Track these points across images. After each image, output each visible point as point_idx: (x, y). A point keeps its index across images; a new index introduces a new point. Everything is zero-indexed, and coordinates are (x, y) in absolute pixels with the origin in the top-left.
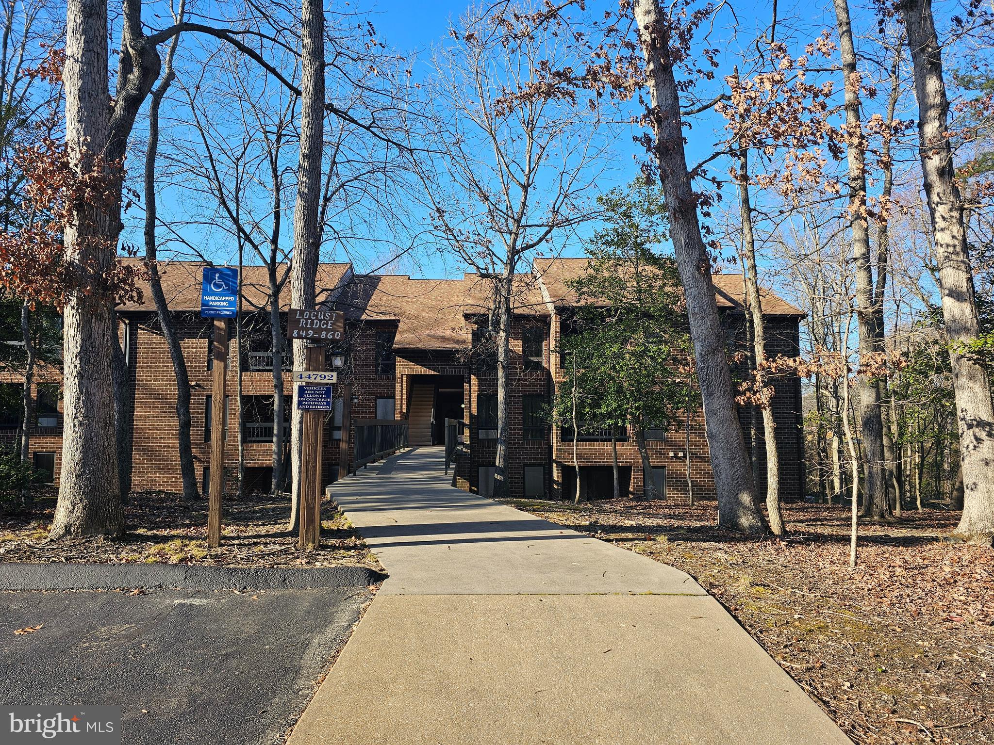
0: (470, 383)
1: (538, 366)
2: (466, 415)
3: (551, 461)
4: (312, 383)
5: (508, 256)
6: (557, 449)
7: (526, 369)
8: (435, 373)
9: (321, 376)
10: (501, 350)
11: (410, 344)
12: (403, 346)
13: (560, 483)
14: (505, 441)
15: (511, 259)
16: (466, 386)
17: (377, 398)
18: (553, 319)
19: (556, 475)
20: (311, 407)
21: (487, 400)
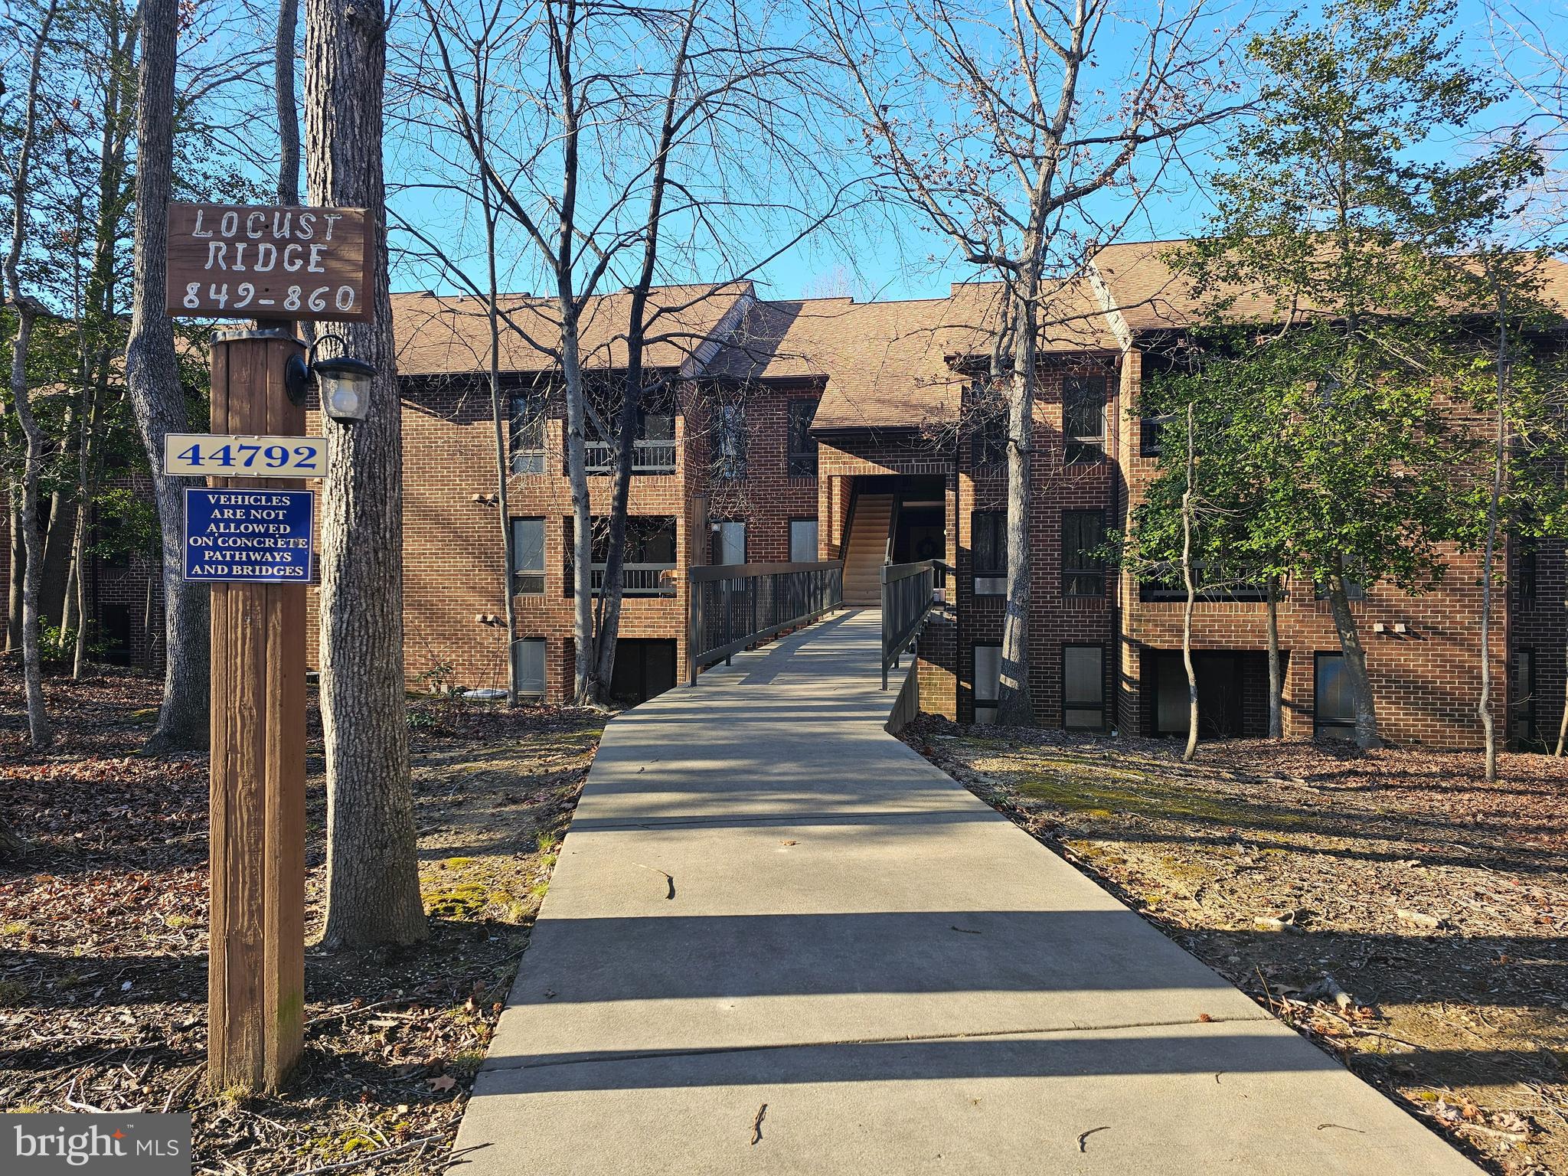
0: (956, 489)
1: (1094, 453)
2: (950, 549)
3: (1117, 638)
4: (238, 480)
5: (1033, 212)
6: (1131, 615)
7: (1069, 458)
8: (891, 472)
9: (269, 453)
10: (1015, 415)
11: (843, 419)
12: (831, 421)
13: (1136, 682)
14: (1022, 609)
15: (1040, 220)
16: (950, 495)
17: (791, 519)
18: (1127, 358)
19: (1129, 665)
20: (236, 570)
21: (989, 521)
